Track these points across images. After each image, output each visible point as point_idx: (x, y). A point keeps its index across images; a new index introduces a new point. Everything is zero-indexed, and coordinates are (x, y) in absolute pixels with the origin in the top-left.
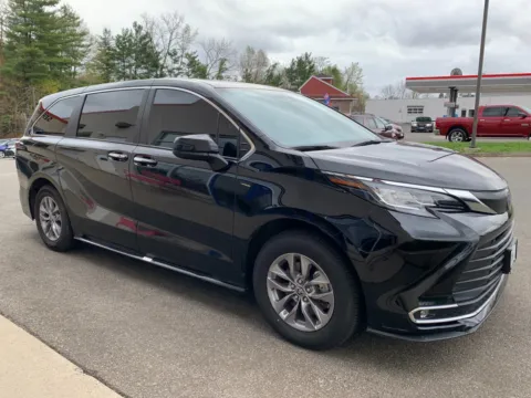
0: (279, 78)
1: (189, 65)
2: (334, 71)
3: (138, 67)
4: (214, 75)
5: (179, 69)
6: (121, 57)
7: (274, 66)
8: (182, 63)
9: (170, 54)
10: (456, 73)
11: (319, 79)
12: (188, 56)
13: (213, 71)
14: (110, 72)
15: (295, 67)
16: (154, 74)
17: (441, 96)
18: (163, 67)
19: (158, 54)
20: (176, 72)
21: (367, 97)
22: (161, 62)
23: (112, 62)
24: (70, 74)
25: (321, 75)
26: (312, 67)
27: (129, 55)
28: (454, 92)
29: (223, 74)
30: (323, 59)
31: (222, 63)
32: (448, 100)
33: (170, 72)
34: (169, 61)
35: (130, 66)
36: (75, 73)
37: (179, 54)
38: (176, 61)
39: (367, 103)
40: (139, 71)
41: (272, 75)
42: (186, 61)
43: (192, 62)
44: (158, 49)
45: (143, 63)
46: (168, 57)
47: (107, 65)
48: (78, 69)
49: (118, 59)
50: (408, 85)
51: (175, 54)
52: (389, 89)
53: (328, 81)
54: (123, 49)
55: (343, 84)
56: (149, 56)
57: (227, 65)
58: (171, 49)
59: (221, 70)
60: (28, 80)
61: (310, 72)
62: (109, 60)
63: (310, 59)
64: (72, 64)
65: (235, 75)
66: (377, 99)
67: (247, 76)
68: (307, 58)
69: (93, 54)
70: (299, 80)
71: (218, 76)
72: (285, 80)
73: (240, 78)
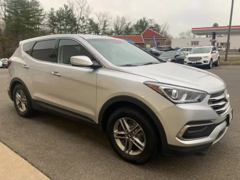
0: (131, 29)
1: (90, 24)
2: (157, 25)
3: (67, 25)
4: (101, 28)
5: (85, 26)
6: (59, 21)
7: (129, 24)
8: (87, 23)
9: (81, 19)
10: (216, 25)
11: (151, 29)
12: (90, 20)
13: (101, 27)
14: (54, 28)
15: (139, 24)
16: (74, 28)
17: (207, 36)
18: (78, 25)
19: (75, 19)
20: (84, 27)
21: (172, 38)
22: (77, 23)
24: (36, 28)
26: (146, 24)
27: (63, 19)
28: (214, 35)
29: (106, 28)
30: (151, 20)
31: (105, 23)
32: (211, 38)
33: (81, 27)
34: (81, 22)
35: (63, 25)
36: (39, 28)
37: (85, 19)
38: (84, 22)
39: (172, 40)
40: (67, 27)
42: (89, 22)
43: (91, 22)
44: (76, 17)
45: (69, 23)
46: (80, 20)
47: (53, 24)
48: (40, 27)
49: (57, 22)
50: (193, 31)
51: (84, 19)
52: (182, 34)
53: (155, 30)
54: (60, 17)
55: (162, 29)
56: (71, 20)
57: (107, 23)
58: (82, 16)
59: (105, 26)
60: (17, 32)
61: (146, 26)
62: (53, 22)
63: (146, 20)
64: (37, 24)
65: (111, 28)
66: (176, 38)
67: (117, 29)
68: (144, 19)
69: (46, 20)
70: (141, 30)
71: (104, 29)
72: (134, 30)
73: (114, 30)
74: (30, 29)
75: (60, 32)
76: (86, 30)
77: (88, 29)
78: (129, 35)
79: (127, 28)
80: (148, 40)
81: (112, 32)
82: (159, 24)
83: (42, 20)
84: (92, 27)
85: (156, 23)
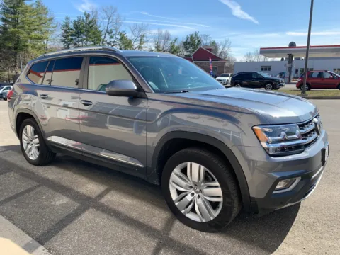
0: (178, 48)
1: (120, 40)
2: (214, 43)
3: (87, 40)
5: (114, 42)
6: (76, 34)
7: (176, 39)
8: (116, 38)
10: (292, 45)
11: (204, 48)
12: (121, 34)
13: (136, 44)
14: (69, 44)
15: (189, 41)
17: (282, 59)
18: (103, 41)
19: (100, 32)
20: (112, 44)
21: (235, 60)
22: (103, 37)
23: (70, 37)
25: (206, 46)
26: (199, 41)
27: (81, 33)
28: (290, 57)
29: (142, 46)
31: (142, 38)
33: (109, 44)
35: (82, 41)
38: (112, 37)
42: (119, 37)
43: (122, 38)
44: (101, 29)
45: (90, 38)
46: (107, 34)
48: (49, 43)
49: (75, 36)
50: (261, 52)
51: (112, 32)
52: (249, 55)
53: (210, 50)
54: (78, 29)
55: (219, 51)
56: (94, 33)
57: (145, 39)
58: (109, 29)
59: (141, 42)
61: (198, 44)
62: (68, 36)
63: (198, 35)
65: (150, 46)
66: (241, 62)
67: (158, 47)
68: (196, 35)
69: (59, 33)
70: (191, 49)
71: (140, 47)
72: (182, 49)
79: (172, 47)
82: (216, 42)
84: (123, 44)
85: (212, 40)
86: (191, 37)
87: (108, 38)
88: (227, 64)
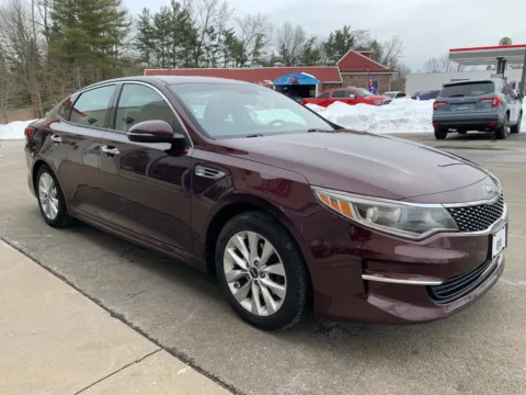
0: (317, 52)
1: (226, 43)
2: (374, 44)
3: (176, 44)
4: (250, 51)
5: (216, 46)
6: (160, 35)
7: (312, 41)
8: (220, 40)
9: (207, 31)
10: (506, 43)
11: (358, 53)
12: (226, 33)
13: (249, 49)
14: (149, 52)
15: (334, 41)
16: (192, 51)
17: (489, 68)
18: (200, 44)
19: (195, 31)
20: (214, 49)
21: (408, 72)
22: (199, 39)
23: (150, 41)
24: (112, 53)
25: (360, 48)
26: (350, 41)
27: (167, 33)
28: (502, 63)
29: (260, 50)
30: (362, 32)
31: (259, 39)
32: (495, 72)
33: (208, 49)
34: (207, 38)
35: (169, 44)
36: (117, 52)
37: (216, 31)
38: (213, 38)
39: (407, 77)
40: (178, 49)
41: (309, 50)
42: (223, 38)
43: (230, 38)
44: (196, 26)
45: (181, 41)
46: (206, 35)
47: (147, 43)
48: (120, 49)
49: (157, 38)
50: (451, 57)
51: (212, 31)
52: (432, 63)
53: (367, 54)
54: (162, 27)
55: (383, 57)
56: (186, 33)
57: (263, 40)
58: (208, 26)
59: (258, 46)
60: (72, 60)
61: (348, 46)
62: (147, 39)
63: (349, 32)
64: (113, 43)
65: (271, 50)
66: (418, 74)
67: (284, 52)
68: (346, 31)
69: (133, 34)
70: (337, 54)
71: (256, 53)
72: (323, 54)
73: (277, 54)
74: (99, 55)
75: (161, 59)
76: (216, 55)
77: (222, 54)
78: (311, 65)
79: (308, 51)
80: (352, 77)
81: (274, 60)
82: (378, 41)
83: (123, 35)
84: (230, 48)
85: (372, 39)
86: (339, 35)
87: (207, 40)
88: (394, 77)
